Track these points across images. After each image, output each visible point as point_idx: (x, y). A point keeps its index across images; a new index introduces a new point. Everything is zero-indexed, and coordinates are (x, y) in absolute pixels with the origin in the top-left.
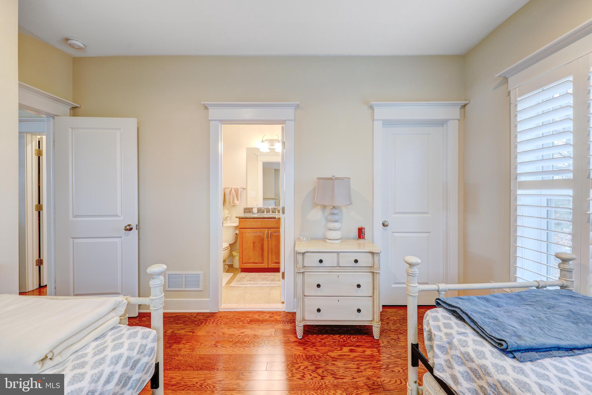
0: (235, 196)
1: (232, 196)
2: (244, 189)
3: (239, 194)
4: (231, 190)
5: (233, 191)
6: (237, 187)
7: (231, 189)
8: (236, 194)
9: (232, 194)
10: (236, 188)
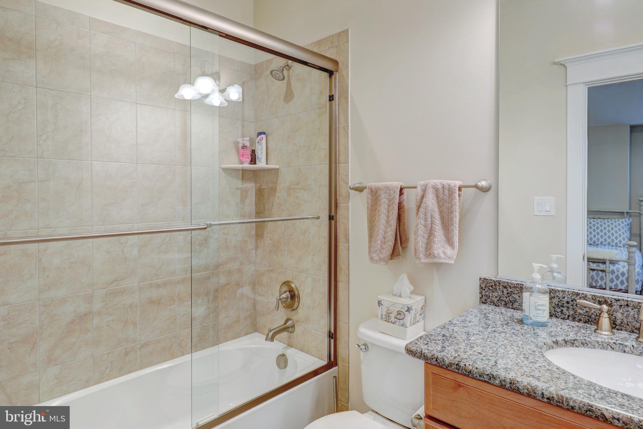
0: (438, 221)
1: (426, 220)
2: (485, 190)
3: (457, 220)
4: (423, 197)
5: (431, 201)
6: (449, 182)
7: (424, 191)
8: (441, 213)
9: (425, 214)
10: (443, 187)
